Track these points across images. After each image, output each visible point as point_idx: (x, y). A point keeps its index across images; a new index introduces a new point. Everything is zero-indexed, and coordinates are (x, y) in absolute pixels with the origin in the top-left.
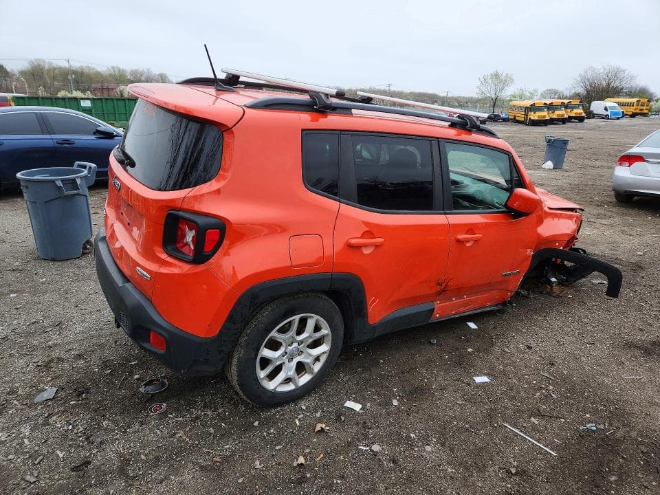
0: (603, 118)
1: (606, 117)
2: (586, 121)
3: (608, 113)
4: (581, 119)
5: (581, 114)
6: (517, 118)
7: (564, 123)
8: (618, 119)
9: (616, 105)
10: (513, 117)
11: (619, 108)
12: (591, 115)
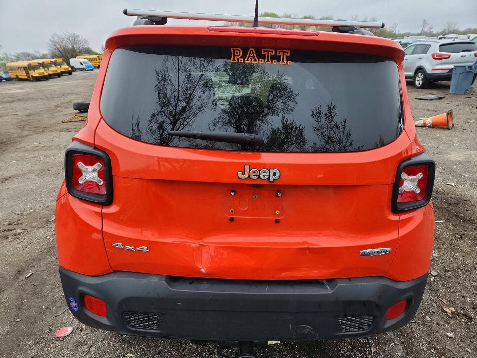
0: (82, 70)
1: (84, 69)
2: (73, 73)
3: (84, 66)
4: (70, 73)
5: (67, 68)
6: (20, 77)
7: (59, 76)
8: (92, 70)
9: (87, 60)
10: (15, 77)
11: (90, 62)
12: (74, 69)
